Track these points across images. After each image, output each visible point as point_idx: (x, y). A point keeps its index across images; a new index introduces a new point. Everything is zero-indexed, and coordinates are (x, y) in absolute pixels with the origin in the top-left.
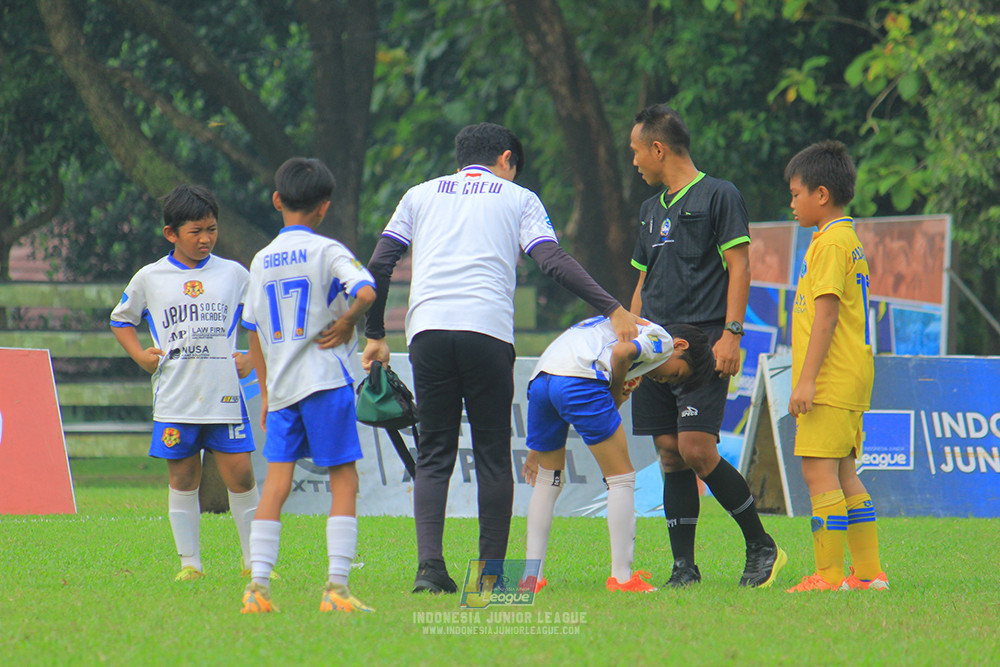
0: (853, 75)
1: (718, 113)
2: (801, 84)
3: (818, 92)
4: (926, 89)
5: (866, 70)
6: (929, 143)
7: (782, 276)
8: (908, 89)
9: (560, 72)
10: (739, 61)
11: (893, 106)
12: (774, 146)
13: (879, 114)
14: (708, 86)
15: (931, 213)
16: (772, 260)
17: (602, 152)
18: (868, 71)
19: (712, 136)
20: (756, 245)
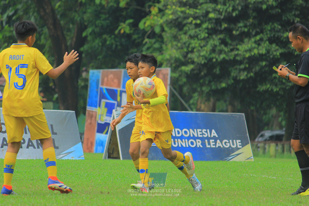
0: (141, 25)
1: (100, 35)
2: (125, 28)
3: (130, 30)
4: (163, 30)
5: (145, 23)
6: (164, 47)
7: (119, 86)
8: (157, 30)
9: (50, 21)
10: (105, 19)
11: (153, 35)
12: (116, 46)
13: (149, 37)
14: (96, 26)
15: (164, 67)
16: (116, 81)
17: (63, 46)
18: (145, 24)
19: (97, 42)
20: (111, 76)
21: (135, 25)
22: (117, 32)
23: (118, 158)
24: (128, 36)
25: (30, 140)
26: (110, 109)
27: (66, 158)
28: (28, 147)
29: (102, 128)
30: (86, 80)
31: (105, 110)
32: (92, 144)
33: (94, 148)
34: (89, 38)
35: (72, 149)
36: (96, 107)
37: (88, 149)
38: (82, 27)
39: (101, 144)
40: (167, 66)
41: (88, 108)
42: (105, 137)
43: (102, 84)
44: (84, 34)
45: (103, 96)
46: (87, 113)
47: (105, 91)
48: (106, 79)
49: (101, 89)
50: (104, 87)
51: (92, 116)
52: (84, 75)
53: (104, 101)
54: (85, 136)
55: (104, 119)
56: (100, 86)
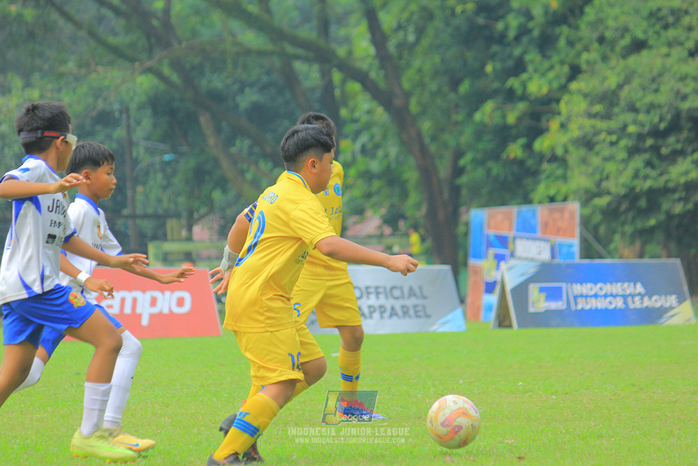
0: (537, 147)
1: (483, 162)
2: (515, 150)
3: (524, 151)
4: (566, 151)
6: (569, 173)
7: (510, 229)
8: (559, 152)
9: (416, 147)
10: (489, 141)
11: (554, 158)
12: (506, 175)
13: (549, 161)
14: (478, 152)
15: (571, 201)
16: (506, 222)
18: (541, 144)
19: (479, 173)
20: (499, 217)
21: (528, 147)
22: (504, 156)
23: (510, 326)
24: (521, 163)
25: (393, 309)
26: (500, 259)
27: (442, 330)
28: (391, 316)
29: (490, 287)
30: (467, 224)
31: (493, 263)
32: (478, 309)
33: (482, 315)
34: (469, 168)
35: (449, 317)
36: (481, 258)
37: (472, 315)
38: (459, 154)
39: (490, 308)
40: (574, 199)
41: (472, 262)
42: (492, 299)
43: (489, 228)
44: (462, 162)
45: (490, 245)
46: (470, 269)
47: (492, 238)
48: (493, 222)
49: (488, 236)
50: (492, 233)
51: (477, 272)
52: (463, 218)
53: (492, 252)
54: (469, 300)
55: (494, 276)
56: (486, 231)
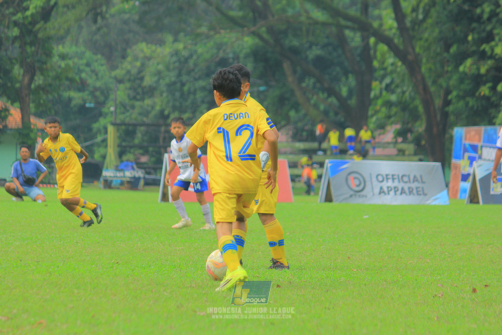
0: (499, 88)
1: (463, 98)
2: (485, 91)
3: (490, 92)
10: (468, 84)
12: (478, 107)
14: (461, 91)
19: (461, 104)
20: (473, 133)
21: (493, 88)
22: (477, 94)
23: (478, 203)
24: (488, 99)
25: (403, 189)
26: (472, 160)
27: (434, 203)
28: (401, 193)
29: (465, 178)
30: (451, 137)
31: (468, 162)
32: (457, 191)
33: (459, 195)
34: (454, 101)
35: (439, 195)
36: (460, 159)
37: (453, 195)
38: (448, 92)
39: (465, 191)
41: (454, 161)
42: (467, 185)
43: (466, 139)
44: (450, 97)
45: (466, 150)
46: (452, 166)
47: (467, 146)
48: (468, 136)
49: (464, 144)
50: (467, 143)
51: (457, 167)
53: (467, 155)
54: (451, 185)
55: (467, 170)
56: (464, 142)
